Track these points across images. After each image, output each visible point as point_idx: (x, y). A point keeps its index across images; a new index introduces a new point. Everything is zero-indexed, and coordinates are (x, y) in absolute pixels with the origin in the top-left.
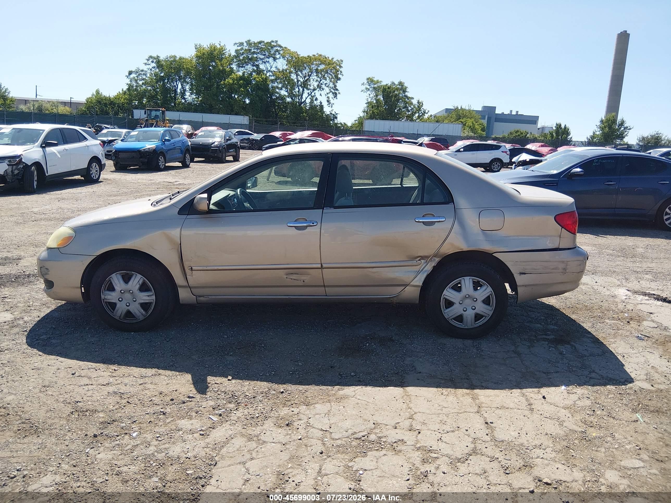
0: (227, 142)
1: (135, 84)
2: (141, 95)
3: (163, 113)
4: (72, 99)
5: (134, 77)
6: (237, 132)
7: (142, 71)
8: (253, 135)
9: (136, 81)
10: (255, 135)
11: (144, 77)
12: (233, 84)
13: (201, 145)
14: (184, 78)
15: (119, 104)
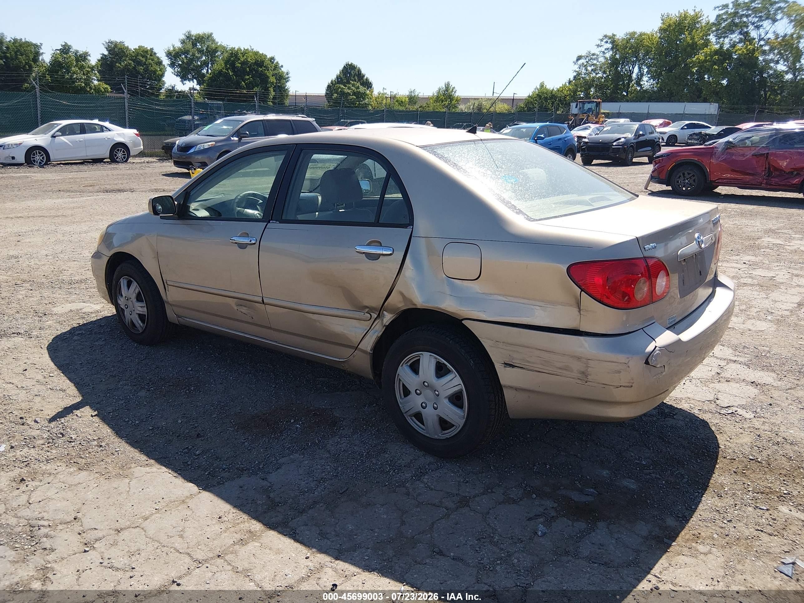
0: (638, 138)
1: (584, 71)
2: (588, 85)
3: (598, 104)
4: (515, 95)
5: (583, 64)
6: (685, 125)
7: (593, 55)
8: (710, 128)
9: (586, 66)
10: (713, 128)
11: (595, 62)
12: (705, 61)
13: (600, 143)
14: (643, 59)
15: (560, 97)
